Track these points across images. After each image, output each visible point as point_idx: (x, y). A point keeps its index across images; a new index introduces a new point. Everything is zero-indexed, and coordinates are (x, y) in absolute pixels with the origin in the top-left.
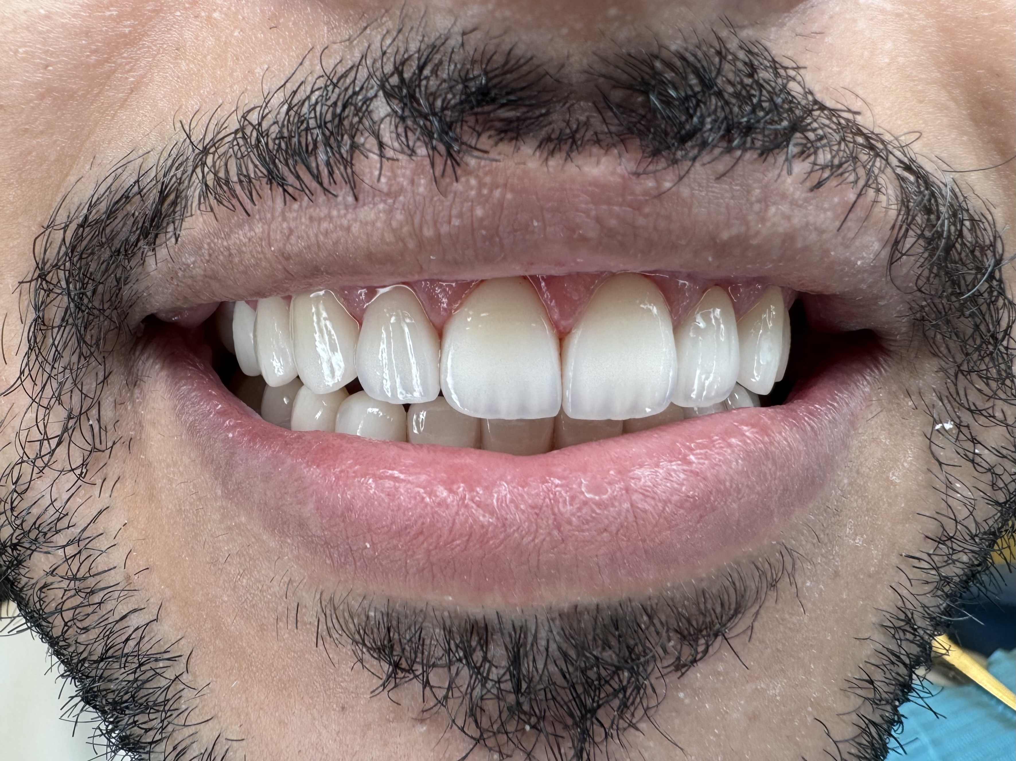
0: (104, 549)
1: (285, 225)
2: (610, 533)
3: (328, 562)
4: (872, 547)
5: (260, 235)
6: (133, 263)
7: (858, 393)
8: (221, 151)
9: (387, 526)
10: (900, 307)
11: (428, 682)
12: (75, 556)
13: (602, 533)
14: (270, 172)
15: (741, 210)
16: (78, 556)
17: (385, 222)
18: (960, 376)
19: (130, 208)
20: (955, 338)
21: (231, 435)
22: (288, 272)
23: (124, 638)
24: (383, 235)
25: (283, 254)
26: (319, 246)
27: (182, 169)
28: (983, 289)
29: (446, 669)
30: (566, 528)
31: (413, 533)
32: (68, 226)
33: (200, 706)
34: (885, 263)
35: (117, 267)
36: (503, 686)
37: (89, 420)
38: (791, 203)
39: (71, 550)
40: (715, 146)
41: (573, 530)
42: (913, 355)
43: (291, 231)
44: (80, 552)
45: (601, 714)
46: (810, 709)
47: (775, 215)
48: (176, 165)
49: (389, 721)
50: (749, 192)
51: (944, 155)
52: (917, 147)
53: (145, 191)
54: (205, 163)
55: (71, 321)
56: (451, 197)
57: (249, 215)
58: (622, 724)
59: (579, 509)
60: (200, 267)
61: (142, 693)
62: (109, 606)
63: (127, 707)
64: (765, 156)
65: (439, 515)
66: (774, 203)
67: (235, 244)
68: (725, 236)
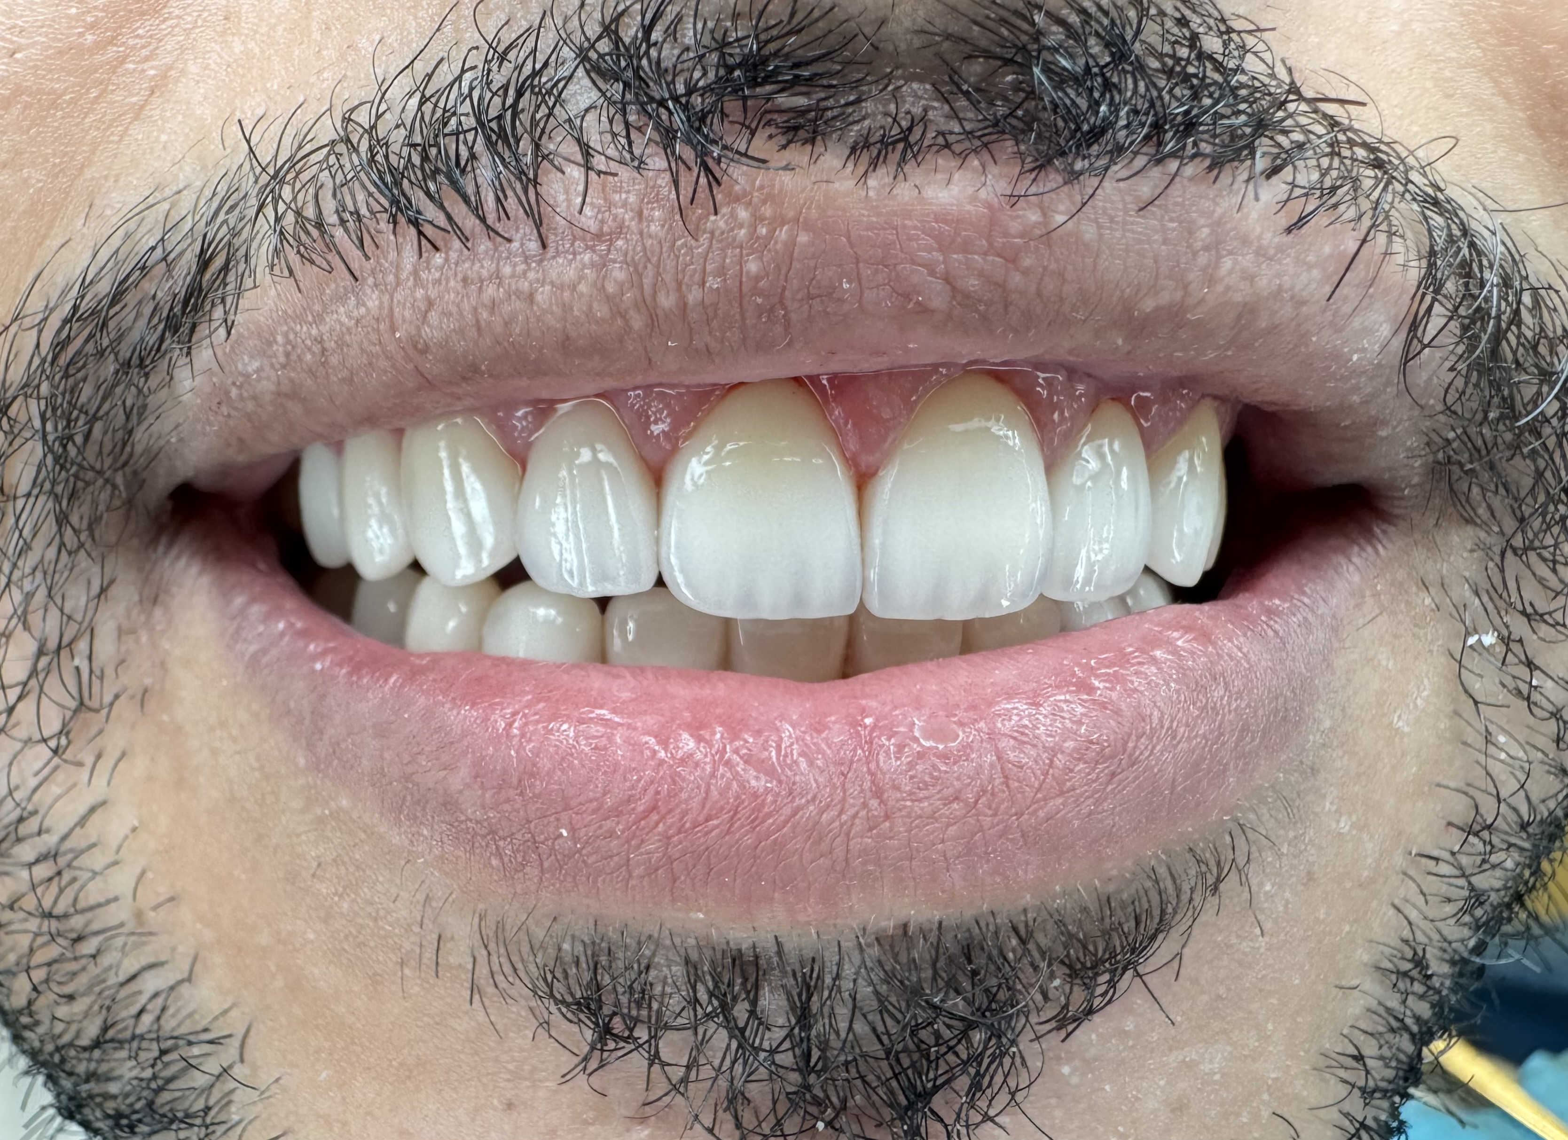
0: (97, 868)
1: (420, 293)
2: (966, 802)
3: (495, 862)
4: (1365, 837)
5: (375, 312)
6: (153, 382)
7: (1341, 585)
8: (305, 176)
9: (596, 799)
10: (1412, 442)
11: (657, 1055)
12: (50, 879)
13: (951, 802)
14: (395, 202)
15: (1178, 262)
16: (56, 880)
17: (595, 284)
18: (1509, 554)
19: (149, 286)
20: (1502, 490)
21: (318, 666)
22: (422, 375)
23: (134, 1010)
24: (590, 307)
25: (415, 347)
26: (479, 329)
27: (237, 211)
28: (1550, 412)
29: (690, 1032)
30: (891, 795)
31: (641, 809)
32: (45, 319)
33: (264, 1116)
34: (1396, 362)
35: (128, 387)
36: (779, 1058)
37: (73, 657)
38: (1258, 253)
39: (42, 871)
40: (1136, 153)
41: (904, 800)
42: (1433, 521)
43: (430, 304)
44: (59, 873)
45: (937, 1103)
46: (1266, 1097)
47: (1230, 273)
48: (229, 203)
49: (586, 1122)
50: (1191, 233)
51: (1486, 186)
52: (1444, 170)
53: (172, 256)
54: (280, 196)
55: (47, 486)
56: (704, 238)
57: (356, 280)
58: (976, 1118)
59: (911, 765)
60: (268, 379)
61: (165, 1096)
62: (106, 960)
63: (140, 1121)
64: (1215, 172)
65: (684, 779)
66: (1231, 253)
67: (332, 330)
68: (1149, 305)
